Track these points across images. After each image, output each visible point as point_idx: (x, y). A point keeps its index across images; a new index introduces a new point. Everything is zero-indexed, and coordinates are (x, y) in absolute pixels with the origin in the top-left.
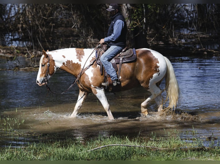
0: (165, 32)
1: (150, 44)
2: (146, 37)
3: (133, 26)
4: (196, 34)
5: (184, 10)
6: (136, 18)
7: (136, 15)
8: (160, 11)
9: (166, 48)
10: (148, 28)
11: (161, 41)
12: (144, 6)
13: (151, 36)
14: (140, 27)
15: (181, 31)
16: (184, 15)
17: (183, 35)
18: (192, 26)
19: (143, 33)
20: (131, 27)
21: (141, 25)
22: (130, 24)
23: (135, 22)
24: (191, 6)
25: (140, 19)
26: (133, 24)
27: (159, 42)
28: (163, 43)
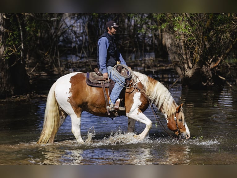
0: (49, 60)
1: (30, 75)
2: (25, 67)
3: (9, 53)
4: (87, 62)
5: (71, 33)
6: (12, 43)
7: (11, 40)
8: (41, 34)
9: (50, 80)
10: (27, 56)
11: (44, 72)
12: (21, 29)
13: (31, 66)
14: (17, 55)
15: (68, 59)
16: (72, 38)
17: (71, 63)
18: (82, 52)
19: (21, 62)
20: (6, 55)
21: (18, 51)
22: (5, 52)
23: (11, 49)
24: (80, 27)
25: (16, 44)
26: (9, 51)
27: (41, 73)
28: (46, 74)
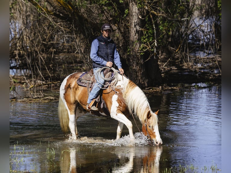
0: (179, 56)
1: (162, 69)
2: (158, 62)
3: (143, 50)
4: (213, 58)
5: (200, 31)
6: (146, 41)
7: (146, 38)
8: (173, 32)
9: (180, 73)
10: (160, 52)
11: (174, 66)
12: (154, 28)
13: (163, 61)
14: (151, 51)
15: (197, 55)
16: (200, 36)
17: (200, 58)
18: (209, 48)
19: (155, 58)
20: (141, 51)
21: (152, 48)
22: (140, 48)
23: (145, 45)
24: (208, 26)
25: (150, 41)
26: (143, 48)
27: (172, 67)
28: (176, 68)
